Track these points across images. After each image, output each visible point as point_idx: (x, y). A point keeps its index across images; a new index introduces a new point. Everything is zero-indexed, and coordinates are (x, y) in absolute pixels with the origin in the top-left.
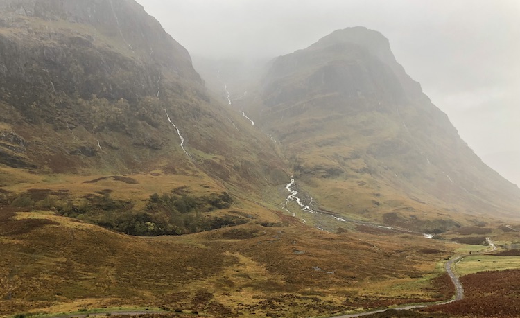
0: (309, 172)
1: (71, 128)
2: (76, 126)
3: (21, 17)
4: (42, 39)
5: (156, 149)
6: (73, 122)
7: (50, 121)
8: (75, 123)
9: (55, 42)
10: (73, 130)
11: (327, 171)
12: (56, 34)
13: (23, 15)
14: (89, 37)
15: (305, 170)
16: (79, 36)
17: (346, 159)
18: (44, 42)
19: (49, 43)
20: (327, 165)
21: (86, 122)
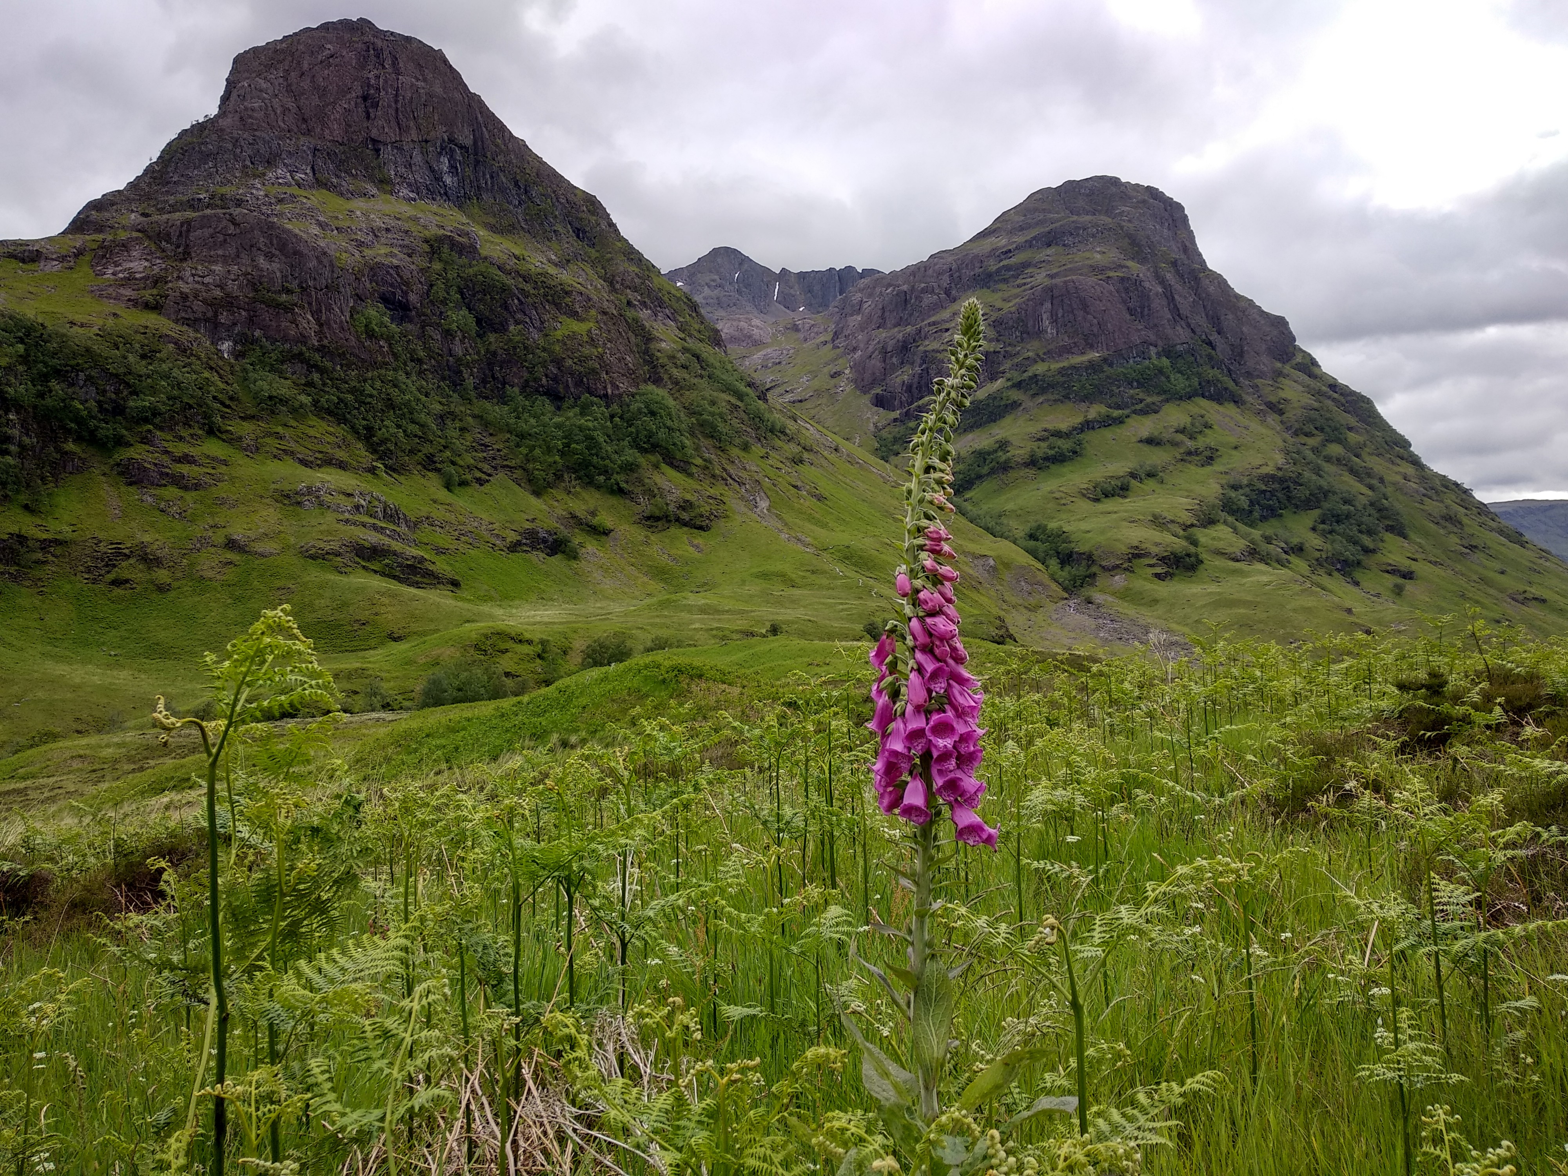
0: (1117, 567)
1: (480, 482)
2: (490, 475)
3: (286, 190)
4: (362, 244)
5: (701, 528)
6: (478, 465)
7: (429, 464)
8: (486, 467)
9: (394, 251)
10: (487, 488)
11: (1163, 559)
12: (388, 230)
13: (288, 185)
15: (1104, 563)
16: (444, 232)
17: (1186, 527)
19: (380, 252)
20: (1157, 544)
21: (512, 463)
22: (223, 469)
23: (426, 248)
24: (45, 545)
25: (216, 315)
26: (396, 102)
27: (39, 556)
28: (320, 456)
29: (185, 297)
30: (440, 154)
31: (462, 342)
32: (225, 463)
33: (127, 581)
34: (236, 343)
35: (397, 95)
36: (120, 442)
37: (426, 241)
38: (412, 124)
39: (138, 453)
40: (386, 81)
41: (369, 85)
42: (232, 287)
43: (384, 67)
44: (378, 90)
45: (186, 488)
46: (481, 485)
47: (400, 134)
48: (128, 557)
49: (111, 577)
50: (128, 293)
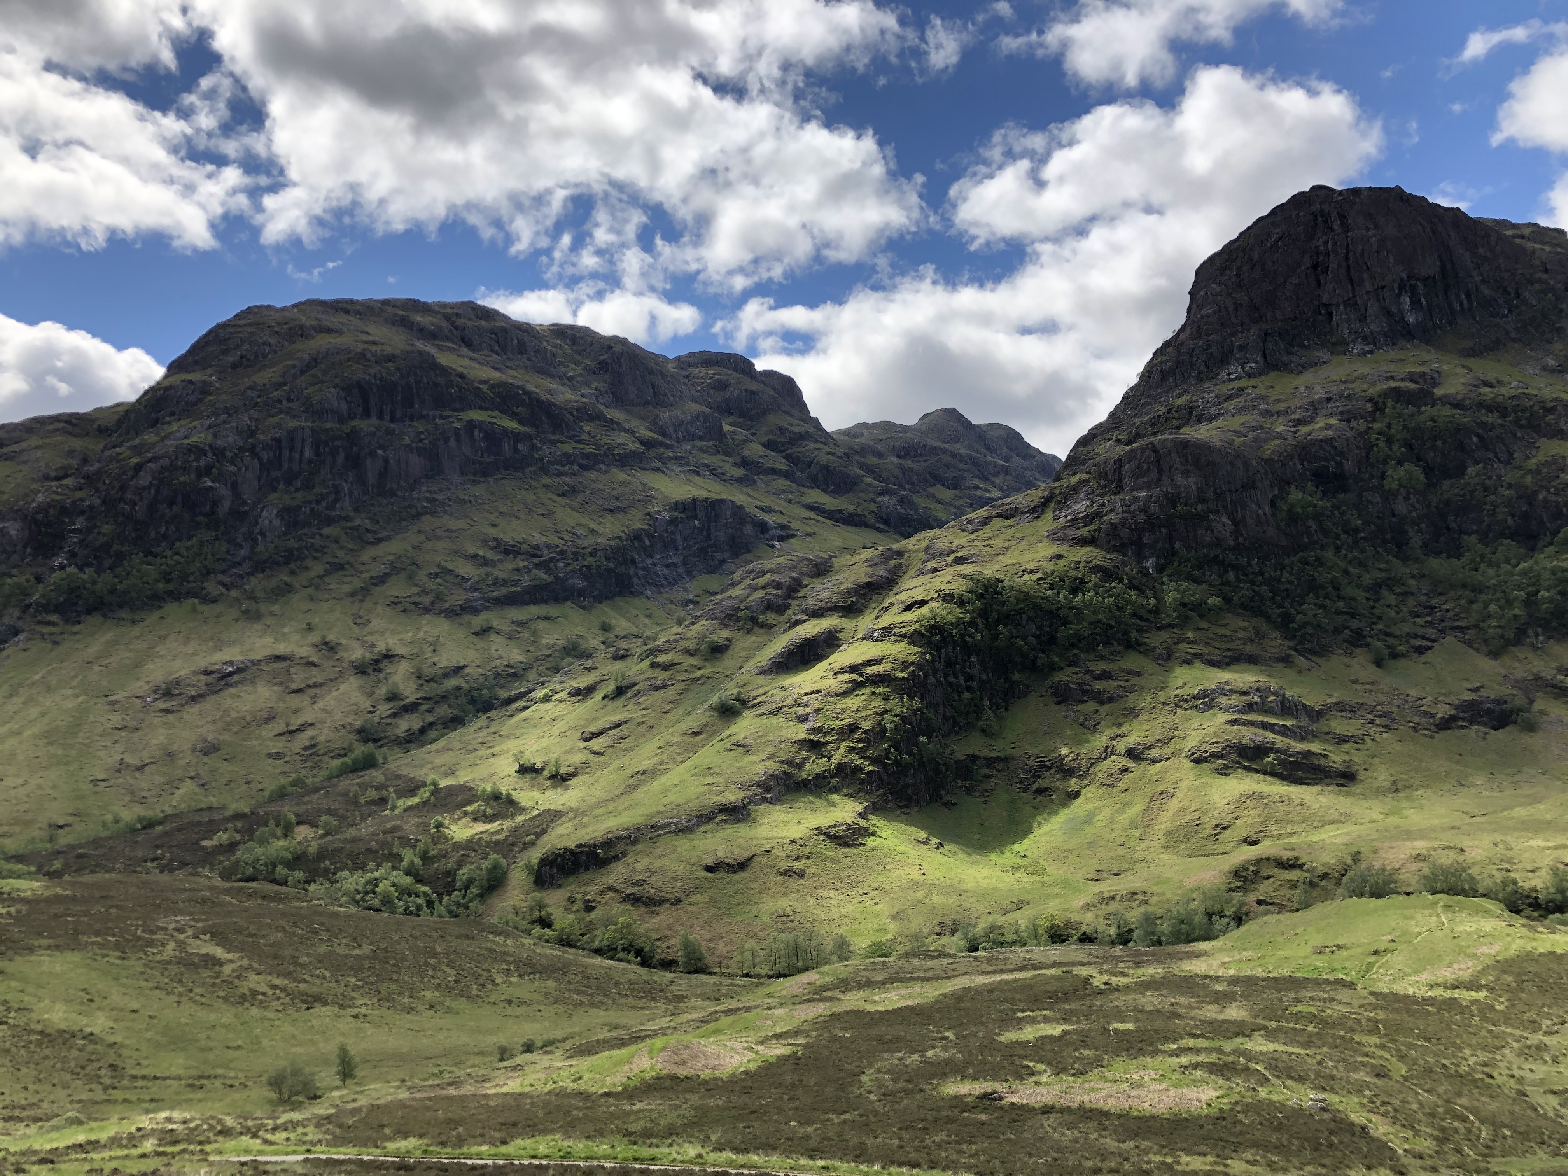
1: (1420, 651)
2: (1434, 641)
3: (1236, 384)
4: (1299, 422)
6: (1420, 631)
7: (1358, 640)
8: (1431, 632)
9: (1333, 421)
10: (1429, 656)
12: (1329, 399)
13: (1238, 378)
14: (1423, 375)
16: (1393, 384)
18: (1304, 430)
19: (1318, 428)
21: (1463, 624)
22: (1135, 680)
23: (1369, 407)
24: (990, 762)
25: (1140, 538)
26: (1347, 259)
27: (986, 771)
28: (1229, 654)
29: (1114, 526)
30: (1399, 295)
31: (1407, 499)
32: (1138, 674)
33: (1046, 789)
34: (1158, 557)
35: (1347, 253)
36: (1054, 668)
37: (1370, 400)
38: (1365, 276)
39: (1067, 676)
40: (1335, 244)
41: (1318, 254)
42: (1154, 508)
43: (1332, 230)
44: (1327, 254)
45: (1102, 703)
46: (1421, 653)
47: (1353, 290)
48: (1050, 768)
49: (1035, 786)
50: (1072, 532)
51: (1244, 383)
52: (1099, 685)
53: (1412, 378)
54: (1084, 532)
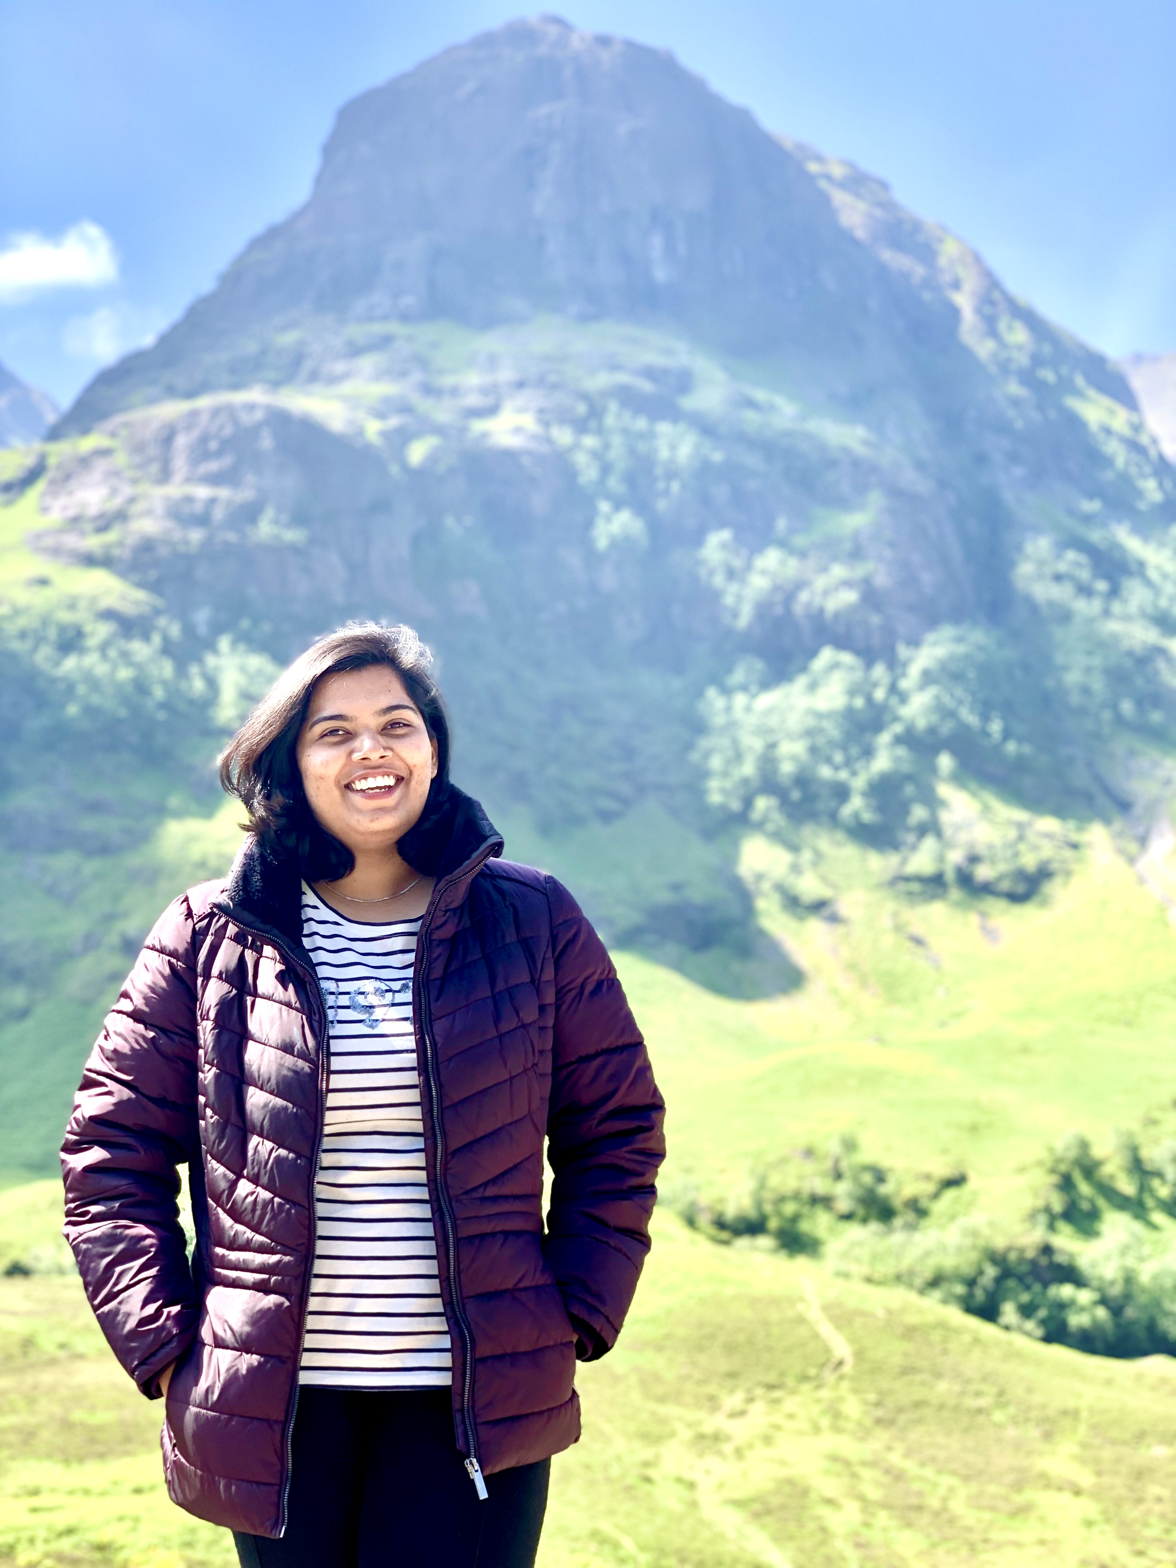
3: (380, 328)
4: (471, 413)
6: (611, 785)
9: (525, 421)
14: (667, 372)
16: (621, 378)
18: (477, 427)
23: (582, 406)
29: (147, 542)
30: (648, 232)
34: (217, 606)
36: (10, 782)
37: (584, 397)
38: (603, 187)
39: (31, 798)
42: (219, 520)
45: (89, 854)
46: (607, 821)
50: (72, 541)
51: (394, 327)
52: (89, 824)
53: (650, 373)
54: (93, 543)
